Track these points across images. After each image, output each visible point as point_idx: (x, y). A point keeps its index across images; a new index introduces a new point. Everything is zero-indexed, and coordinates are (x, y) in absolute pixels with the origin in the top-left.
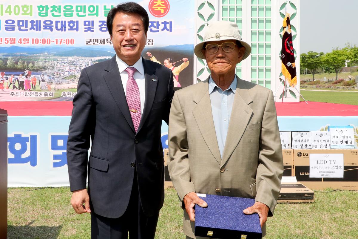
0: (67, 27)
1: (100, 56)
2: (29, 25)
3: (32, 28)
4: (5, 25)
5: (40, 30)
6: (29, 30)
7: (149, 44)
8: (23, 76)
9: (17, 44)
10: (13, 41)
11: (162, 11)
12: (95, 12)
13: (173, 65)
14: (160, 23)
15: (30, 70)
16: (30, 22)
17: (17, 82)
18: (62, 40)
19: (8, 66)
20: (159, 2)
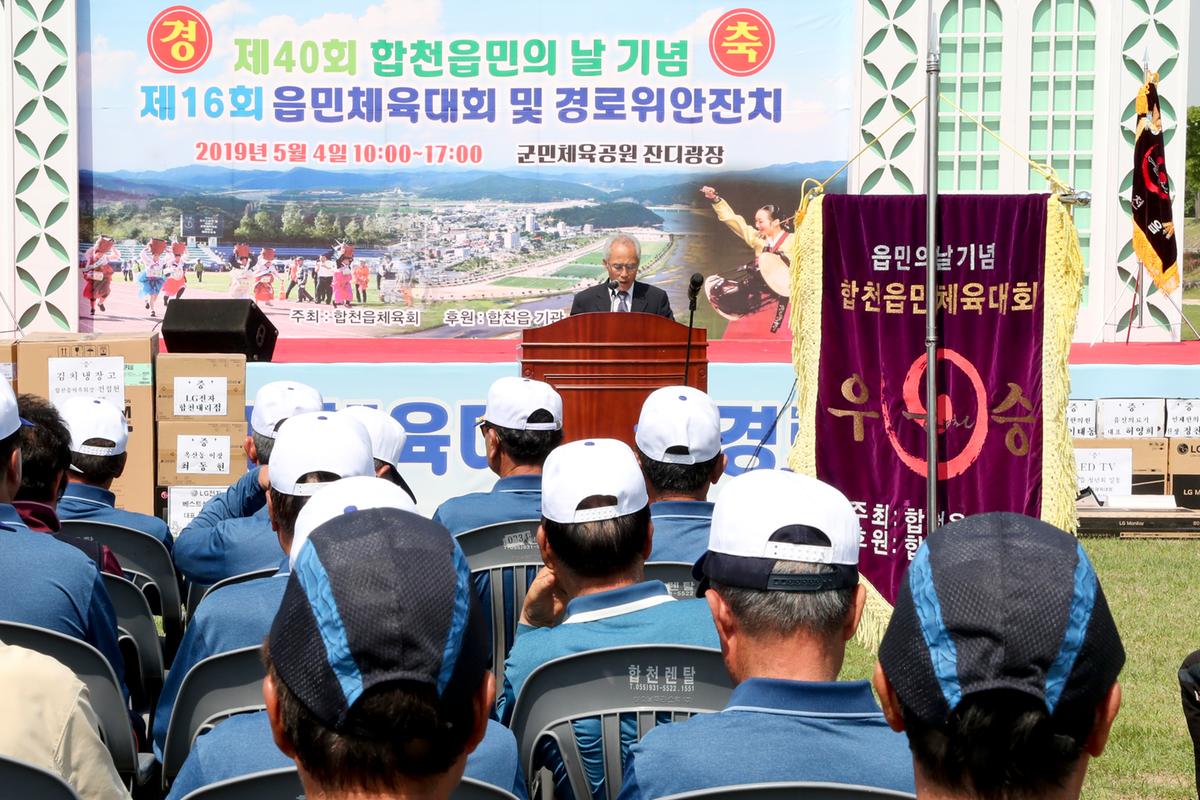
0: (462, 110)
1: (561, 199)
2: (348, 104)
3: (355, 112)
4: (276, 105)
5: (379, 119)
6: (346, 117)
7: (708, 161)
8: (329, 262)
9: (311, 163)
10: (299, 152)
11: (752, 57)
12: (545, 62)
13: (782, 227)
14: (744, 95)
15: (350, 243)
16: (350, 94)
17: (310, 280)
18: (444, 148)
19: (284, 229)
20: (741, 28)
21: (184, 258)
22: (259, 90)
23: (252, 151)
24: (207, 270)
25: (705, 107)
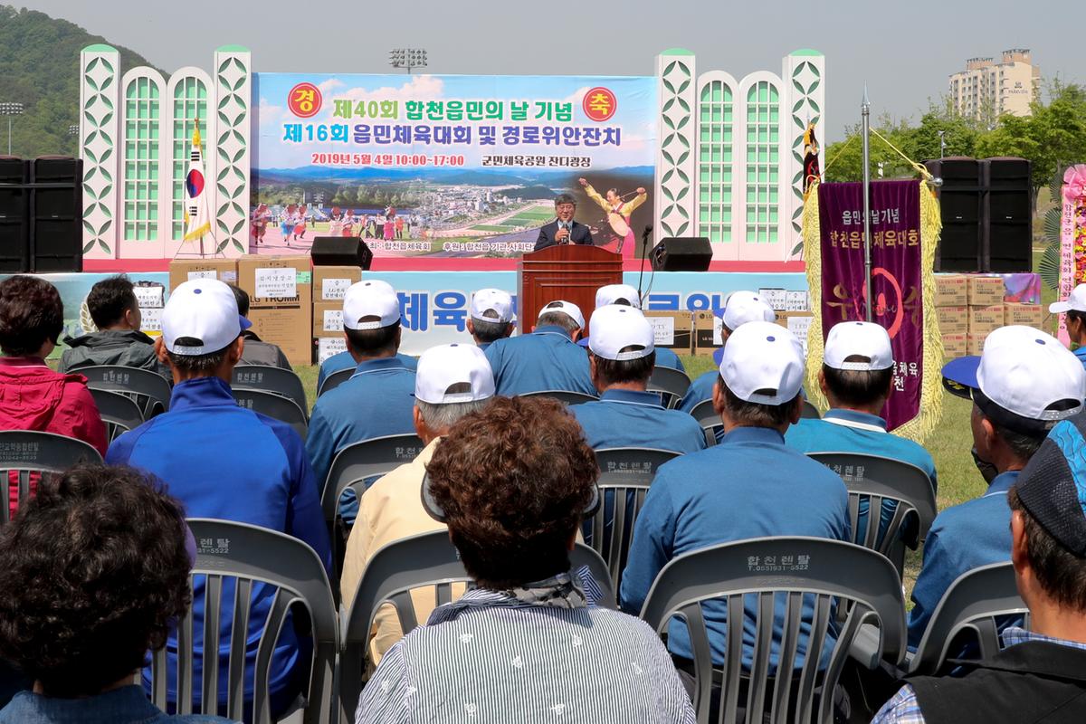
0: (453, 137)
1: (505, 185)
2: (393, 134)
3: (397, 138)
4: (355, 134)
5: (409, 142)
6: (392, 141)
7: (583, 165)
8: (382, 217)
9: (373, 164)
10: (367, 159)
11: (605, 112)
13: (621, 200)
14: (601, 131)
15: (394, 207)
16: (394, 129)
17: (372, 226)
18: (444, 157)
19: (358, 199)
20: (600, 97)
21: (305, 214)
22: (346, 127)
23: (342, 158)
24: (317, 221)
25: (581, 137)
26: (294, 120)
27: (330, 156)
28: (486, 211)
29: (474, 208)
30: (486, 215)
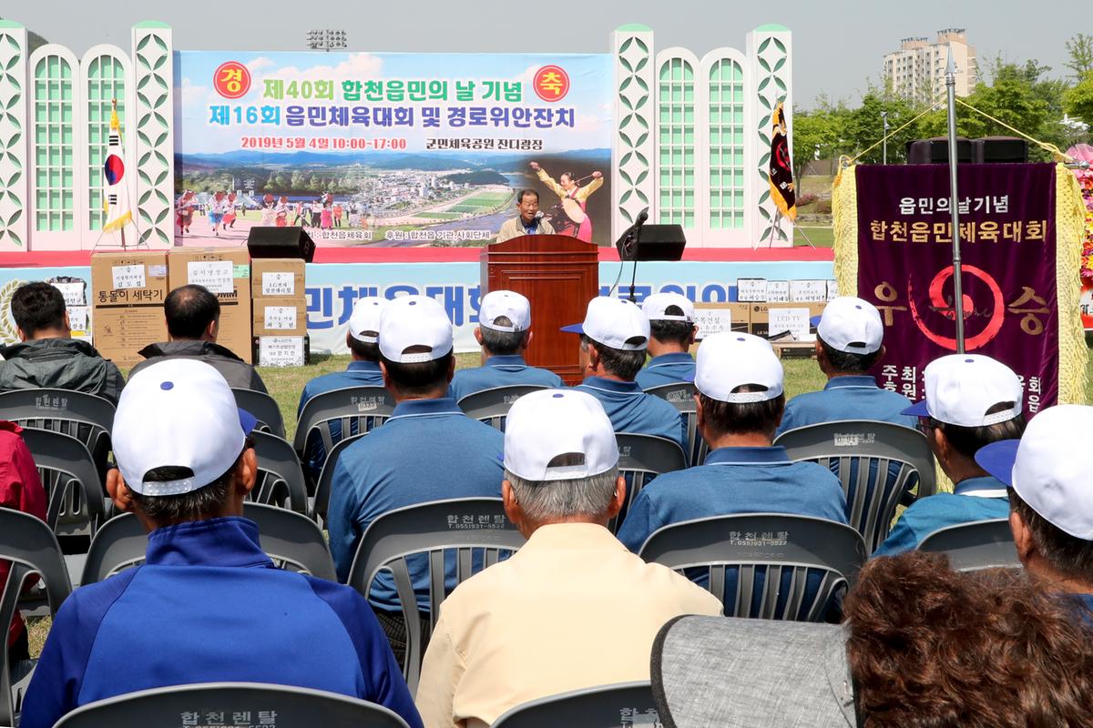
0: (394, 119)
1: (450, 169)
2: (329, 116)
3: (333, 121)
4: (287, 116)
5: (347, 124)
6: (328, 123)
7: (534, 148)
8: (318, 205)
9: (308, 149)
10: (301, 142)
11: (557, 91)
12: (441, 93)
13: (576, 184)
14: (553, 112)
15: (331, 194)
16: (330, 110)
17: (308, 214)
18: (384, 141)
19: (292, 186)
20: (551, 76)
21: (235, 203)
22: (278, 108)
23: (274, 142)
24: (248, 209)
25: (531, 118)
26: (222, 101)
27: (260, 139)
28: (431, 198)
29: (418, 194)
30: (431, 201)
